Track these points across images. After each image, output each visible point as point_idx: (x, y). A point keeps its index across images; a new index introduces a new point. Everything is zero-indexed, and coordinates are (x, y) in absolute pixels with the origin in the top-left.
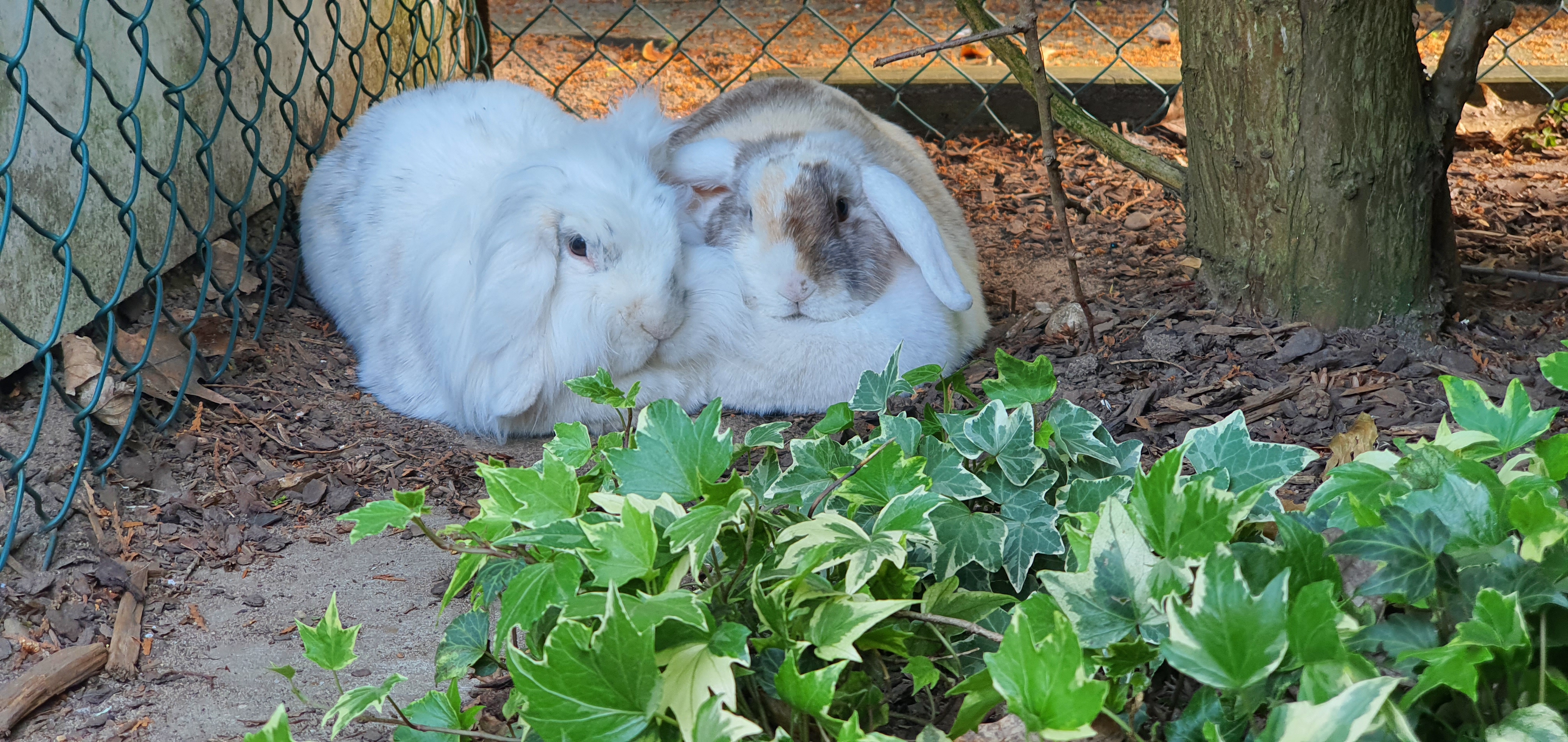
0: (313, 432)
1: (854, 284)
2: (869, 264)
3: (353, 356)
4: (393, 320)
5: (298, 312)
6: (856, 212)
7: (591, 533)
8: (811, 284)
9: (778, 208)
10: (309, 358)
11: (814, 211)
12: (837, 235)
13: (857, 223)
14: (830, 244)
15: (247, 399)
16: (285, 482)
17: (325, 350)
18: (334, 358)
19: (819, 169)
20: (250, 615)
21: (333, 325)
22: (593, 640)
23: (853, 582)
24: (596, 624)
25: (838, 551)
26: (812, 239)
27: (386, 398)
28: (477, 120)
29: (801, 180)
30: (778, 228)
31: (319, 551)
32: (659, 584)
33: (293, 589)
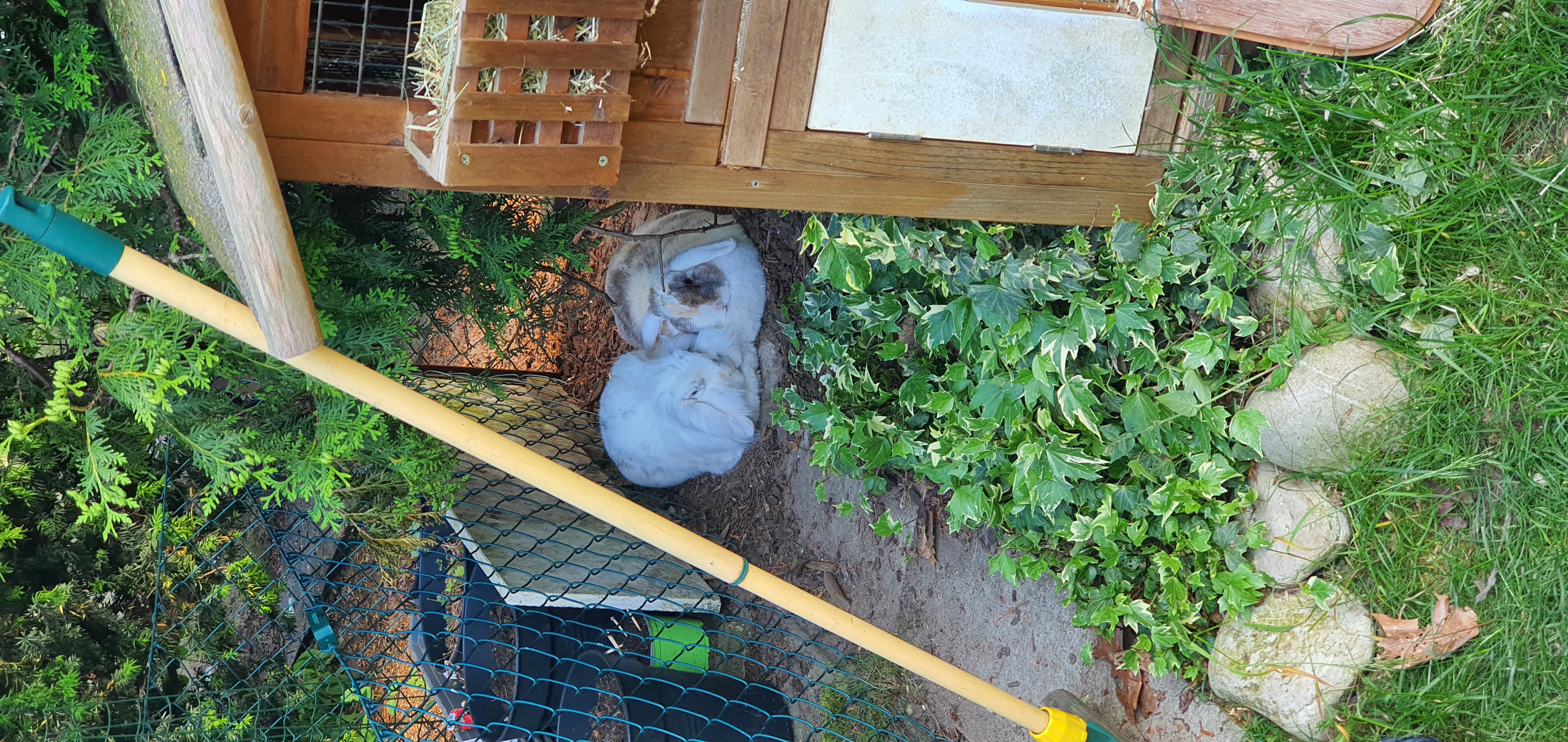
0: (742, 496)
1: (719, 284)
2: (712, 276)
3: (708, 475)
4: (699, 459)
5: (681, 493)
6: (689, 275)
7: (835, 442)
8: (718, 301)
9: (686, 308)
10: (705, 491)
11: (689, 295)
12: (698, 286)
13: (693, 275)
14: (702, 291)
15: (727, 518)
16: (767, 510)
17: (701, 484)
18: (706, 482)
19: (672, 288)
20: (820, 527)
21: (691, 480)
22: (865, 450)
23: (858, 376)
24: (860, 449)
25: (847, 375)
26: (700, 298)
27: (730, 467)
28: (625, 414)
29: (675, 296)
30: (693, 309)
31: (797, 502)
32: (850, 426)
33: (812, 513)
